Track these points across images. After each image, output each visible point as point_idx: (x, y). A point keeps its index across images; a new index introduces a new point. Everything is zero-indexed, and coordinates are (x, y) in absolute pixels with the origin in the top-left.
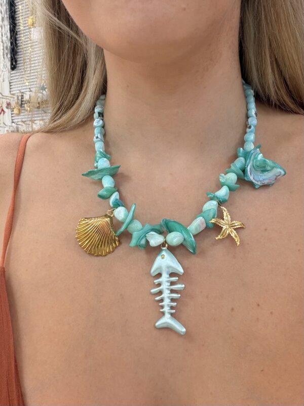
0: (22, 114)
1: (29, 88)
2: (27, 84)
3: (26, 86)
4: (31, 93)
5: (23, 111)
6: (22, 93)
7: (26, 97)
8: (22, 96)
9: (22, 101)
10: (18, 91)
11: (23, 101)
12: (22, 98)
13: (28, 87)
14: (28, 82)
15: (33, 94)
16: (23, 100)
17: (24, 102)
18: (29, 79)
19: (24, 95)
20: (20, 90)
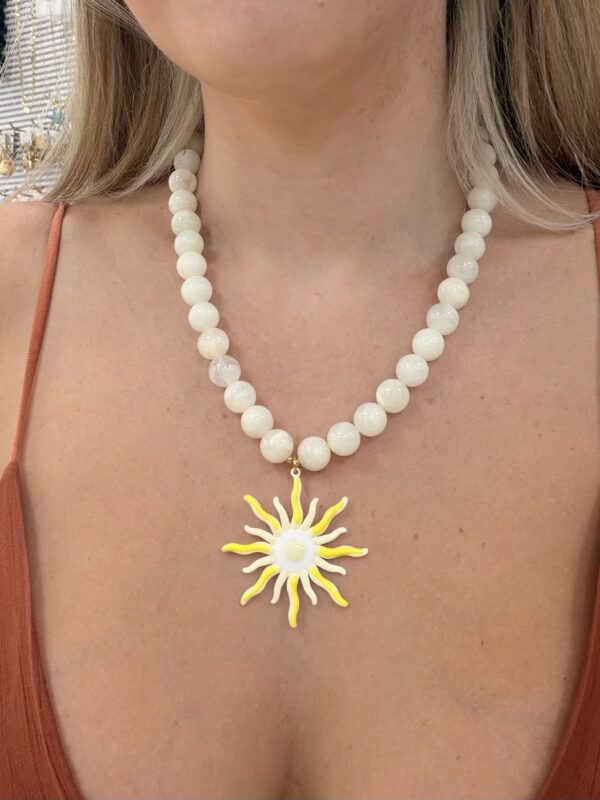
0: (15, 174)
1: (32, 120)
2: (27, 110)
3: (26, 114)
4: (36, 129)
5: (18, 168)
6: (17, 129)
7: (25, 139)
8: (16, 135)
9: (16, 147)
10: (9, 126)
11: (18, 147)
12: (15, 140)
13: (30, 117)
14: (30, 107)
15: (39, 133)
16: (18, 143)
17: (19, 149)
18: (30, 101)
19: (22, 134)
20: (10, 123)
